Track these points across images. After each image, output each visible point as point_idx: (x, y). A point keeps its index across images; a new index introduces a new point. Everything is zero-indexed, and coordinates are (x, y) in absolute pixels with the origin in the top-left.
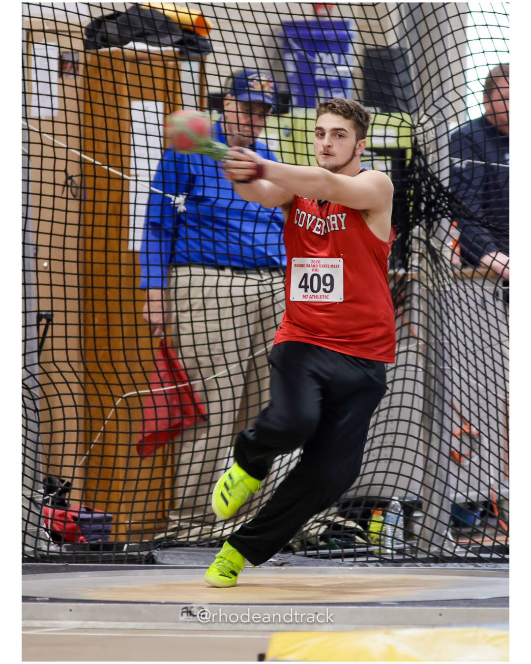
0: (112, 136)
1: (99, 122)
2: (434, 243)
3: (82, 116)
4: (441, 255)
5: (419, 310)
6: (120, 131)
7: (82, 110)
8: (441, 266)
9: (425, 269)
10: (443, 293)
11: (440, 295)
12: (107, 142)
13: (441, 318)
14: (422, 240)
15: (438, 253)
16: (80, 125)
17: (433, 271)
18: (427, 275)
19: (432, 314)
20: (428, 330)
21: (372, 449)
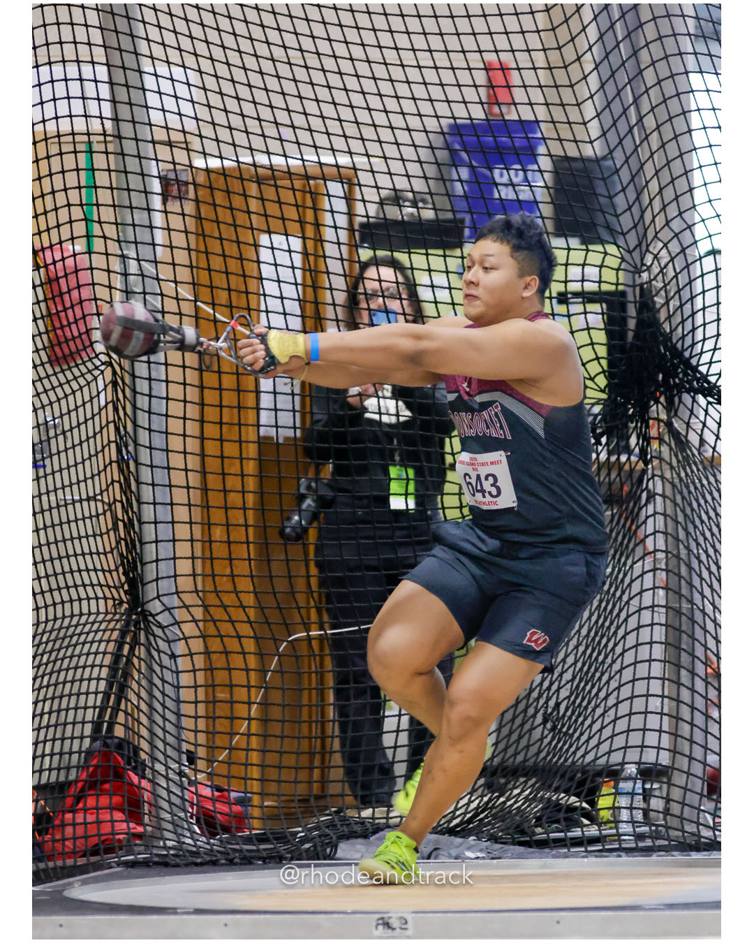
0: (235, 282)
1: (217, 263)
2: (677, 424)
3: (193, 254)
4: (688, 441)
5: (665, 515)
6: (244, 276)
7: (193, 246)
8: (688, 455)
9: (668, 460)
11: (689, 492)
12: (229, 290)
13: (693, 523)
14: (662, 421)
15: (684, 439)
16: (191, 267)
17: (679, 461)
18: (672, 468)
19: (681, 518)
20: (677, 539)
21: (608, 695)
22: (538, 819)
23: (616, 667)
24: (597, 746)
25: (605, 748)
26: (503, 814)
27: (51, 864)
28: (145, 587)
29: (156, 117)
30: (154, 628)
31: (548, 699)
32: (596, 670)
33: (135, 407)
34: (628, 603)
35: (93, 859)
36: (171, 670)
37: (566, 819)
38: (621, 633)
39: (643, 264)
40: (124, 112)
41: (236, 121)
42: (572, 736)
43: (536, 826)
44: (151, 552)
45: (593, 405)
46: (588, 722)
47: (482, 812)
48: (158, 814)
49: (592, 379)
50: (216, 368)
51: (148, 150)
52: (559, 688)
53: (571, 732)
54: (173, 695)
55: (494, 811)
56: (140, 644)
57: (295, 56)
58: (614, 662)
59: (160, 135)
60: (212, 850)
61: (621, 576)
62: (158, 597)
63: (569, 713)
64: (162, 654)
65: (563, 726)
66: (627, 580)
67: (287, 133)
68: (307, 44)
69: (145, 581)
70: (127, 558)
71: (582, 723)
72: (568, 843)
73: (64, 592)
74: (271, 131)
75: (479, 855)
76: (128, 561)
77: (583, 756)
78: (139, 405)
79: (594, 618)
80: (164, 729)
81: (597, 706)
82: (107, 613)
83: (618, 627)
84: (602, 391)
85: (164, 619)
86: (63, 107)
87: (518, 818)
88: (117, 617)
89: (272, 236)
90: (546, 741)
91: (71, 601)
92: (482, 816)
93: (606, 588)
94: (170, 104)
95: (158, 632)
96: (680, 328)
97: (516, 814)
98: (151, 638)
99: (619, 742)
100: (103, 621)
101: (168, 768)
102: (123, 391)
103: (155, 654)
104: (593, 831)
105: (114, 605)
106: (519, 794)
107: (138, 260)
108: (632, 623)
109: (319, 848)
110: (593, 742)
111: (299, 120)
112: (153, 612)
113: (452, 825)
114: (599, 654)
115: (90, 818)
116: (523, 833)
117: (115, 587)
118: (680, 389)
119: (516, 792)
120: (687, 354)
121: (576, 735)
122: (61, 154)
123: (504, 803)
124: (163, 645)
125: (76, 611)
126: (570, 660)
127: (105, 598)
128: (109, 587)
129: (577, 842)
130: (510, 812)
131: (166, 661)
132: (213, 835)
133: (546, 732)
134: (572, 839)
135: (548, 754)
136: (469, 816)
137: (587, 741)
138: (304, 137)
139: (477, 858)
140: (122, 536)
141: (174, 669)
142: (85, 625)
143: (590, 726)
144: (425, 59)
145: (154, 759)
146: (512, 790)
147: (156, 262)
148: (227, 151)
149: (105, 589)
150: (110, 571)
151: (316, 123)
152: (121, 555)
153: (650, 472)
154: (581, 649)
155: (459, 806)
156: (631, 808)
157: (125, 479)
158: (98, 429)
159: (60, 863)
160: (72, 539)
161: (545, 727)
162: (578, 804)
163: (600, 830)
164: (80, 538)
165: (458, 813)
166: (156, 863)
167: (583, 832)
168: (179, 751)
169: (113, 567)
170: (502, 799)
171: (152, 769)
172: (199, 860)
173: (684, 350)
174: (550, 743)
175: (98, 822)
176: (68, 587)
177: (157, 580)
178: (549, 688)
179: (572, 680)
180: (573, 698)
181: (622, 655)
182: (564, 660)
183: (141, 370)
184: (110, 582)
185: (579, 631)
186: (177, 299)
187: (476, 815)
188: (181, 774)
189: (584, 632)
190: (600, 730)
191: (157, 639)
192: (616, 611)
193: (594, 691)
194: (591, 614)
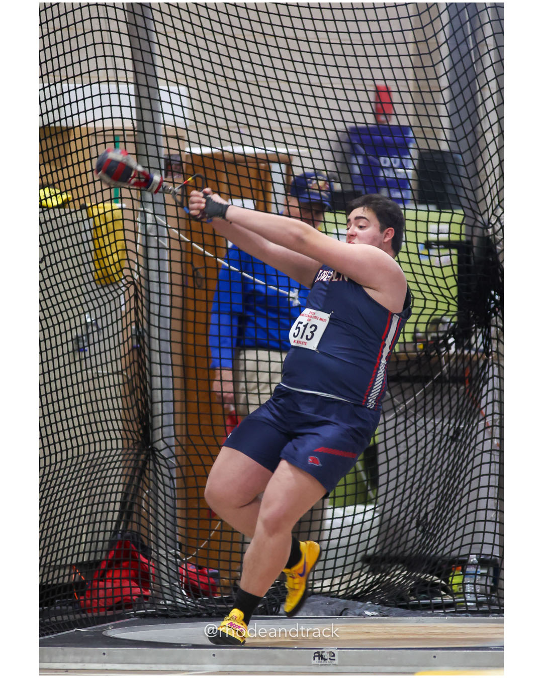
21: (460, 509)
22: (412, 590)
23: (466, 490)
24: (453, 542)
25: (457, 544)
26: (388, 587)
27: (90, 615)
28: (154, 432)
29: (169, 119)
30: (159, 459)
31: (420, 511)
32: (452, 492)
33: (149, 312)
34: (474, 448)
35: (118, 612)
36: (170, 487)
37: (431, 591)
38: (469, 467)
39: (489, 223)
40: (147, 116)
41: (222, 123)
42: (436, 535)
43: (411, 595)
44: (158, 409)
46: (446, 527)
47: (375, 585)
48: (161, 582)
50: (204, 287)
51: (162, 141)
52: (428, 503)
53: (435, 532)
54: (171, 504)
55: (383, 584)
56: (150, 470)
57: (262, 81)
58: (464, 487)
59: (171, 131)
60: (196, 607)
61: (470, 430)
62: (163, 439)
63: (433, 521)
64: (164, 477)
65: (429, 529)
66: (474, 433)
67: (255, 132)
68: (270, 72)
69: (154, 428)
70: (142, 412)
71: (443, 527)
72: (432, 607)
73: (101, 434)
74: (245, 130)
75: (374, 613)
76: (143, 414)
77: (443, 549)
78: (152, 310)
79: (451, 458)
80: (165, 526)
81: (452, 516)
82: (128, 449)
83: (468, 464)
85: (165, 453)
86: (107, 112)
87: (399, 589)
89: (244, 200)
90: (418, 539)
91: (106, 440)
92: (375, 587)
93: (460, 438)
94: (178, 111)
95: (162, 462)
97: (397, 587)
98: (157, 466)
99: (467, 540)
100: (121, 454)
101: (167, 552)
102: (142, 301)
103: (160, 476)
104: (449, 599)
105: (133, 444)
106: (400, 574)
107: (154, 214)
108: (477, 461)
109: (268, 607)
110: (450, 540)
111: (264, 123)
112: (159, 449)
113: (355, 593)
114: (455, 481)
115: (116, 585)
116: (402, 599)
117: (134, 432)
119: (398, 572)
121: (439, 535)
122: (105, 143)
123: (390, 579)
124: (165, 471)
125: (109, 447)
126: (435, 485)
127: (127, 439)
128: (130, 431)
129: (438, 606)
130: (394, 585)
131: (167, 480)
132: (197, 597)
133: (418, 533)
134: (435, 604)
135: (419, 547)
136: (366, 587)
137: (446, 539)
138: (267, 134)
139: (373, 616)
140: (139, 397)
141: (172, 487)
142: (114, 456)
143: (448, 529)
144: (348, 84)
145: (158, 546)
146: (395, 570)
147: (166, 216)
148: (216, 143)
149: (128, 433)
150: (131, 421)
151: (275, 126)
152: (138, 410)
153: (490, 361)
154: (443, 477)
155: (360, 581)
156: (475, 584)
157: (142, 359)
158: (124, 326)
159: (95, 614)
160: (107, 399)
161: (417, 529)
162: (439, 581)
163: (454, 599)
164: (112, 398)
165: (359, 585)
166: (161, 616)
167: (442, 599)
168: (175, 541)
169: (133, 418)
170: (388, 577)
171: (157, 553)
172: (189, 614)
174: (421, 540)
175: (121, 588)
176: (103, 431)
177: (162, 427)
178: (421, 504)
179: (436, 499)
180: (436, 510)
181: (470, 482)
182: (431, 485)
183: (154, 287)
184: (131, 429)
185: (441, 466)
186: (180, 240)
187: (372, 586)
188: (176, 556)
189: (445, 467)
190: (455, 532)
191: (162, 467)
192: (466, 453)
193: (451, 505)
194: (450, 455)
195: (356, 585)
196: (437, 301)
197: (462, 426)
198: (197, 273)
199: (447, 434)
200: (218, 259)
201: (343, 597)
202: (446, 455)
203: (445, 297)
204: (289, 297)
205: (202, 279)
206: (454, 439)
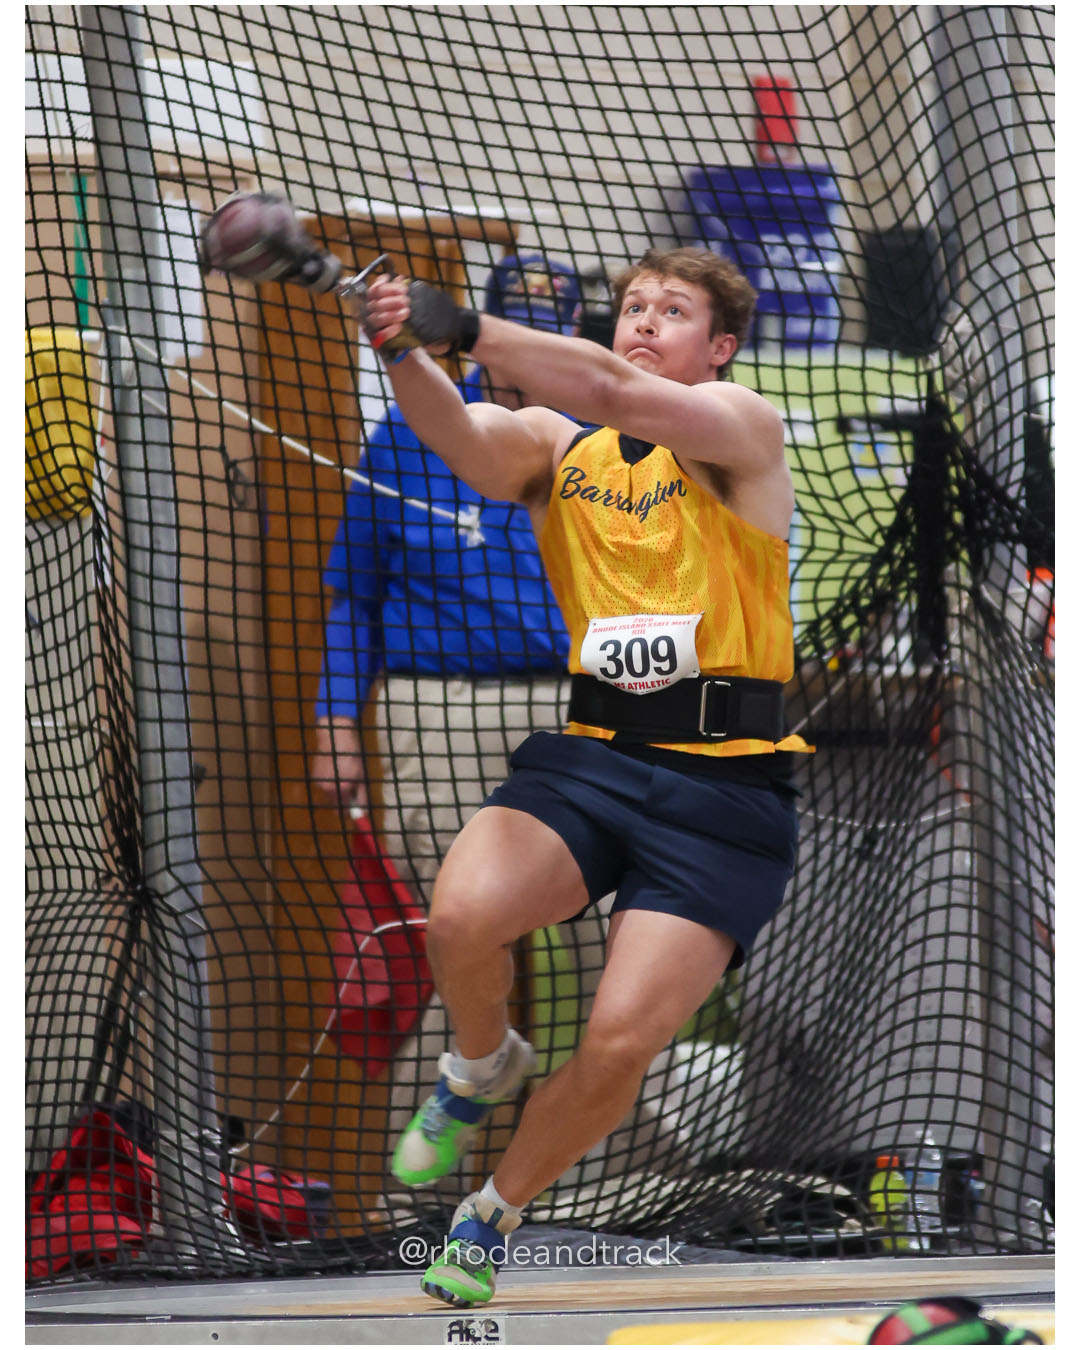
2: (989, 595)
4: (1005, 620)
5: (969, 735)
8: (1005, 643)
9: (972, 646)
10: (1011, 694)
11: (1007, 700)
13: (1012, 746)
14: (965, 588)
15: (998, 617)
17: (990, 651)
18: (979, 661)
19: (995, 742)
20: (989, 774)
21: (879, 1017)
23: (892, 973)
24: (861, 1096)
25: (872, 1099)
26: (712, 1205)
28: (148, 852)
30: (163, 917)
31: (787, 1024)
32: (861, 979)
33: (129, 570)
34: (911, 873)
36: (189, 981)
37: (812, 1214)
38: (900, 920)
44: (157, 797)
45: (853, 563)
46: (847, 1059)
47: (681, 1200)
48: (170, 1205)
49: (852, 522)
52: (804, 1008)
53: (821, 1073)
54: (191, 1020)
55: (700, 1199)
56: (140, 941)
58: (888, 964)
61: (901, 832)
62: (168, 867)
63: (818, 1046)
64: (175, 957)
65: (809, 1066)
66: (911, 838)
67: (363, 135)
69: (148, 842)
70: (119, 806)
71: (839, 1061)
72: (815, 1250)
74: (337, 131)
76: (120, 811)
77: (840, 1111)
78: (135, 566)
79: (859, 898)
80: (176, 1073)
81: (861, 1034)
82: (84, 891)
83: (896, 911)
84: (870, 541)
85: (176, 901)
87: (737, 1209)
88: (102, 897)
90: (782, 1090)
92: (681, 1207)
93: (877, 850)
95: (168, 921)
96: (991, 441)
97: (732, 1203)
98: (159, 932)
99: (895, 1088)
100: (79, 902)
101: (179, 1130)
103: (164, 957)
104: (853, 1228)
105: (98, 881)
107: (129, 336)
108: (918, 903)
110: (855, 1090)
112: (162, 891)
113: (633, 1220)
114: (866, 954)
116: (743, 1231)
117: (100, 851)
118: (993, 537)
120: (1001, 482)
121: (830, 1078)
123: (715, 1187)
124: (176, 943)
126: (821, 963)
127: (82, 868)
128: (88, 850)
129: (829, 1250)
130: (725, 1198)
131: (181, 966)
135: (786, 1109)
136: (658, 1207)
137: (846, 1089)
138: (391, 141)
140: (111, 770)
141: (193, 978)
142: (47, 908)
143: (851, 1065)
147: (157, 339)
149: (83, 854)
150: (90, 826)
151: (410, 120)
152: (109, 802)
154: (839, 946)
155: (645, 1191)
156: (913, 1192)
157: (115, 682)
158: (69, 603)
161: (780, 1069)
162: (826, 1190)
165: (642, 1202)
168: (204, 1108)
169: (95, 819)
173: (996, 475)
174: (788, 1094)
177: (166, 840)
178: (787, 1009)
179: (823, 996)
180: (825, 1022)
181: (901, 953)
182: (811, 964)
183: (139, 509)
184: (91, 844)
185: (834, 919)
186: (192, 396)
187: (672, 1204)
188: (202, 1142)
189: (843, 919)
190: (866, 1071)
191: (168, 933)
192: (893, 885)
193: (858, 1011)
194: (854, 892)
195: (634, 1201)
196: (813, 529)
197: (881, 826)
198: (237, 473)
199: (848, 843)
200: (285, 440)
201: (606, 1229)
202: (847, 892)
203: (832, 519)
204: (456, 525)
205: (246, 485)
206: (864, 854)
